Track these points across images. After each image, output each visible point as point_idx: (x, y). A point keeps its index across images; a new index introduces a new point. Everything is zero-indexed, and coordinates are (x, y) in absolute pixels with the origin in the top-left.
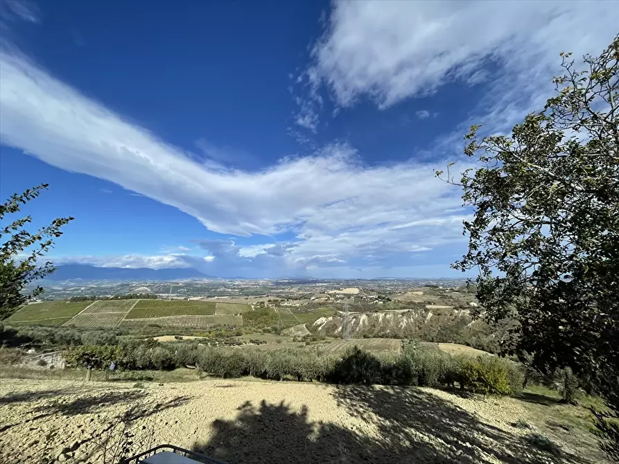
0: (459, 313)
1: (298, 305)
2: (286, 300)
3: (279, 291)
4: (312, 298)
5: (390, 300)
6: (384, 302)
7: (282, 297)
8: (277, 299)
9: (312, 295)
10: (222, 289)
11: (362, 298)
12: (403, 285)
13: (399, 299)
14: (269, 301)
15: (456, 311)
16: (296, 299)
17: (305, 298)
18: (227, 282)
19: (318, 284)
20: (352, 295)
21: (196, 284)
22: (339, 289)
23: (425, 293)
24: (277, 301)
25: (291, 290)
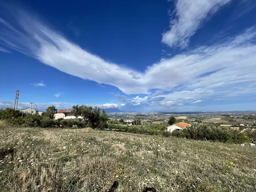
0: (234, 128)
1: (159, 123)
2: (154, 121)
3: (150, 117)
4: (165, 121)
5: (201, 122)
6: (198, 123)
7: (152, 120)
8: (150, 120)
9: (165, 119)
10: (128, 116)
11: (188, 121)
12: (211, 115)
13: (206, 122)
14: (147, 121)
15: (232, 128)
16: (158, 121)
17: (162, 121)
18: (129, 113)
19: (167, 114)
20: (183, 119)
21: (118, 114)
22: (177, 117)
23: (222, 119)
24: (151, 121)
25: (155, 117)
